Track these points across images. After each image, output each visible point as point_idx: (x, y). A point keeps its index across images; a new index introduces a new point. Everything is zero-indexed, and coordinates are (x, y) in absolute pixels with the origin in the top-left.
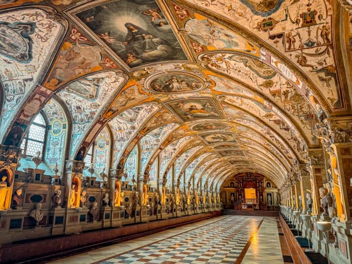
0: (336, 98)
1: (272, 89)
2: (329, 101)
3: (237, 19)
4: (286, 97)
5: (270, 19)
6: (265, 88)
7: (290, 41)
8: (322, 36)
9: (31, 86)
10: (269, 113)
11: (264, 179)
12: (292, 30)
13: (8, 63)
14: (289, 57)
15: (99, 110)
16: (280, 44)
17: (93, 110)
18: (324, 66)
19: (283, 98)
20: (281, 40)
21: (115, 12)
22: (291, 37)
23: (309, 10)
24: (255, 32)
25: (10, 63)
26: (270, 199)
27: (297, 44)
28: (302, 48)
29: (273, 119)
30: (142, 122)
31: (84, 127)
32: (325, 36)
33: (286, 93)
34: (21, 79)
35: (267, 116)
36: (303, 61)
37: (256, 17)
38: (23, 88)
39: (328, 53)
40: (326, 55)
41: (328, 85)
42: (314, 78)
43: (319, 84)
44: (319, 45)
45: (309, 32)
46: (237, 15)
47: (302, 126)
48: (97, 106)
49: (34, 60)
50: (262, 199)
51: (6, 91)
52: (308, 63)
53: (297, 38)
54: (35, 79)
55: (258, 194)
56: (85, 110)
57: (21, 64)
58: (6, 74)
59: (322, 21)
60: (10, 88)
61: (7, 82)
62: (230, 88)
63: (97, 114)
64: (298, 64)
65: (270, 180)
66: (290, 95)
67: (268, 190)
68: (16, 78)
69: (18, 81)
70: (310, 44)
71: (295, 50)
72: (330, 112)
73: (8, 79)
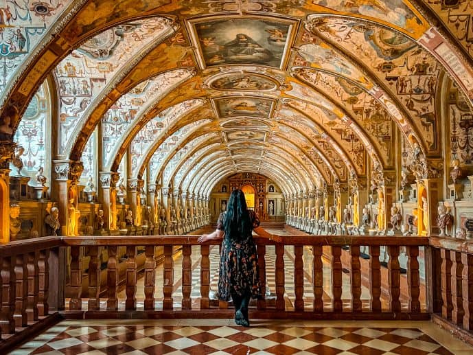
0: (433, 142)
1: (355, 106)
2: (427, 144)
3: (362, 57)
4: (368, 116)
5: (391, 63)
6: (349, 104)
7: (402, 85)
8: (428, 85)
9: (102, 88)
10: (332, 121)
11: (267, 181)
12: (406, 76)
13: (76, 57)
14: (400, 100)
15: (142, 108)
16: (394, 86)
17: (134, 107)
18: (427, 112)
19: (365, 115)
20: (395, 83)
21: (237, 25)
22: (404, 82)
23: (424, 62)
24: (375, 72)
25: (78, 57)
26: (271, 207)
27: (408, 89)
28: (411, 93)
29: (335, 127)
30: (174, 119)
31: (120, 129)
32: (431, 85)
33: (368, 112)
34: (87, 77)
35: (330, 124)
36: (411, 106)
37: (379, 59)
38: (89, 89)
39: (431, 102)
40: (429, 103)
41: (428, 130)
42: (417, 121)
43: (421, 128)
44: (425, 93)
45: (419, 80)
46: (363, 55)
47: (379, 146)
48: (141, 103)
49: (113, 57)
50: (263, 207)
51: (61, 90)
52: (414, 108)
53: (409, 83)
54: (108, 80)
55: (258, 201)
56: (122, 107)
57: (93, 60)
58: (66, 69)
59: (431, 73)
60: (67, 87)
61: (65, 79)
62: (307, 95)
63: (139, 113)
64: (406, 108)
65: (274, 183)
66: (371, 114)
67: (270, 196)
68: (80, 75)
69: (82, 79)
70: (418, 91)
71: (405, 94)
72: (426, 153)
73: (66, 75)
